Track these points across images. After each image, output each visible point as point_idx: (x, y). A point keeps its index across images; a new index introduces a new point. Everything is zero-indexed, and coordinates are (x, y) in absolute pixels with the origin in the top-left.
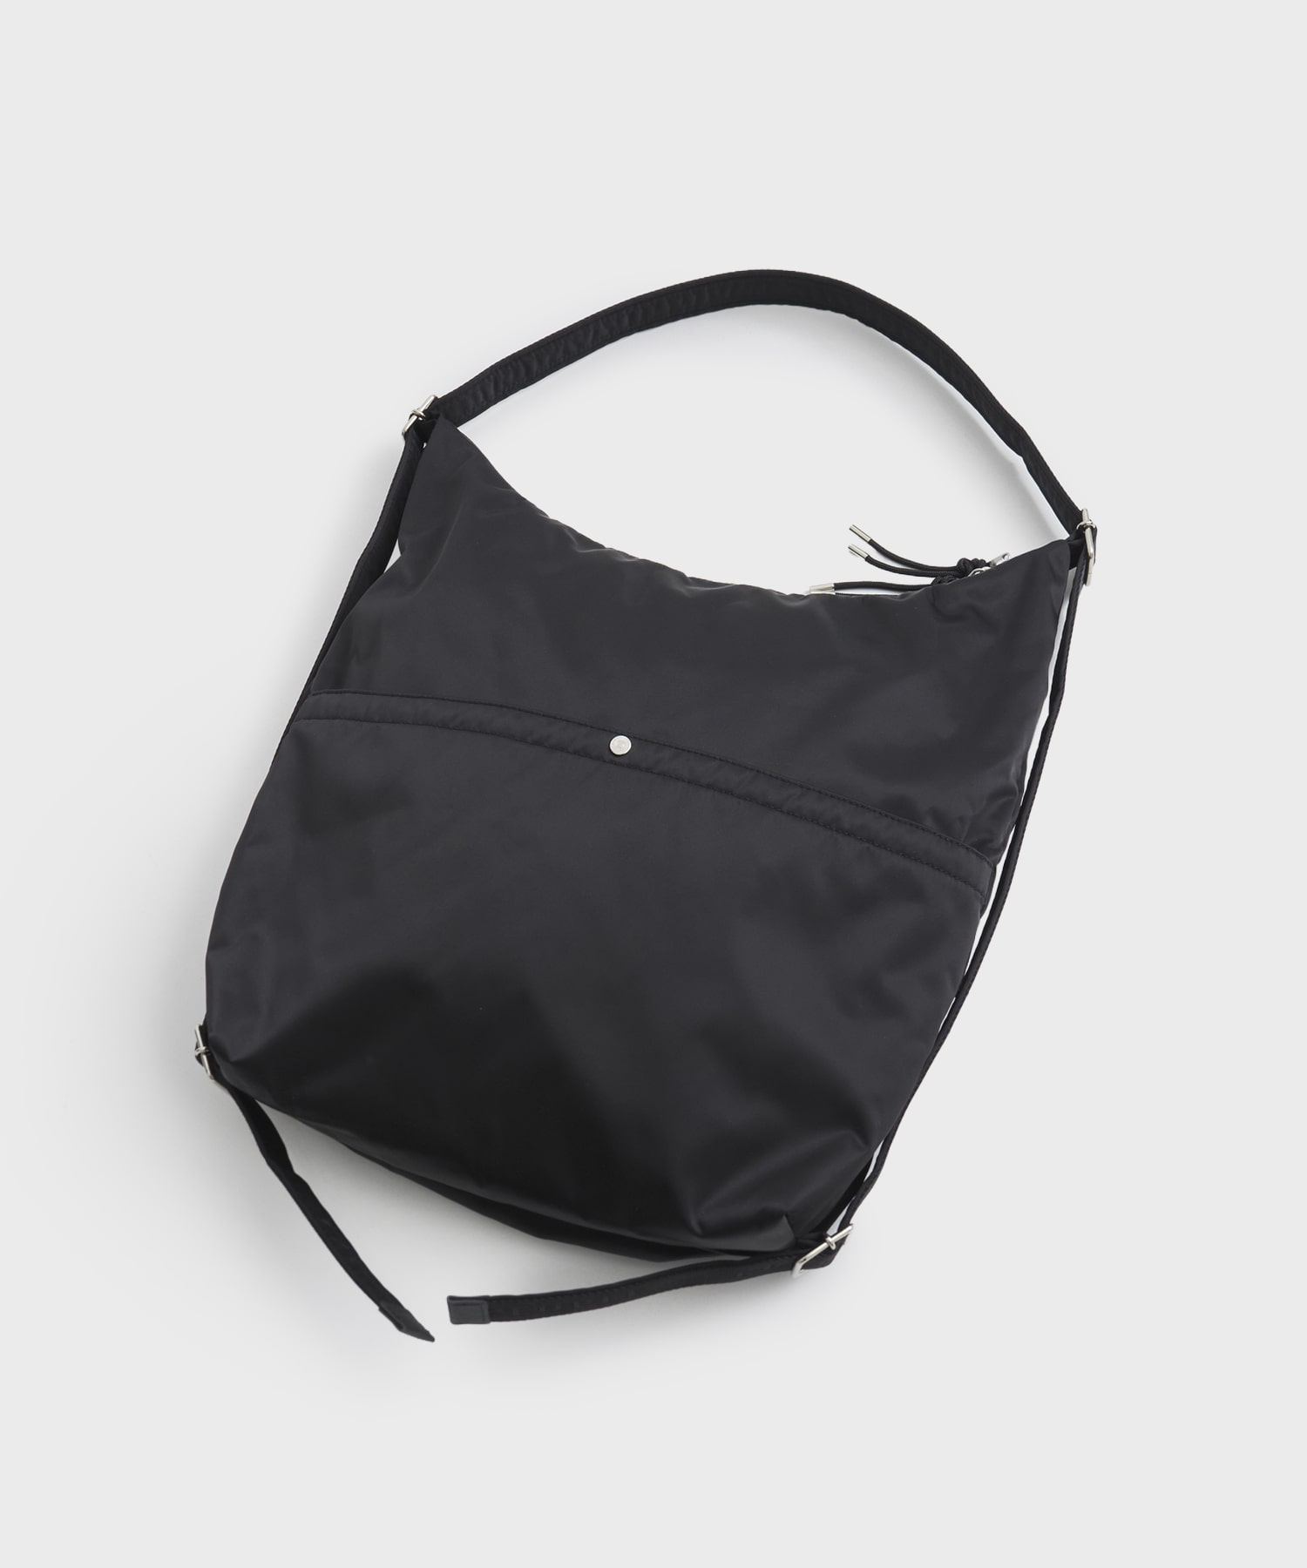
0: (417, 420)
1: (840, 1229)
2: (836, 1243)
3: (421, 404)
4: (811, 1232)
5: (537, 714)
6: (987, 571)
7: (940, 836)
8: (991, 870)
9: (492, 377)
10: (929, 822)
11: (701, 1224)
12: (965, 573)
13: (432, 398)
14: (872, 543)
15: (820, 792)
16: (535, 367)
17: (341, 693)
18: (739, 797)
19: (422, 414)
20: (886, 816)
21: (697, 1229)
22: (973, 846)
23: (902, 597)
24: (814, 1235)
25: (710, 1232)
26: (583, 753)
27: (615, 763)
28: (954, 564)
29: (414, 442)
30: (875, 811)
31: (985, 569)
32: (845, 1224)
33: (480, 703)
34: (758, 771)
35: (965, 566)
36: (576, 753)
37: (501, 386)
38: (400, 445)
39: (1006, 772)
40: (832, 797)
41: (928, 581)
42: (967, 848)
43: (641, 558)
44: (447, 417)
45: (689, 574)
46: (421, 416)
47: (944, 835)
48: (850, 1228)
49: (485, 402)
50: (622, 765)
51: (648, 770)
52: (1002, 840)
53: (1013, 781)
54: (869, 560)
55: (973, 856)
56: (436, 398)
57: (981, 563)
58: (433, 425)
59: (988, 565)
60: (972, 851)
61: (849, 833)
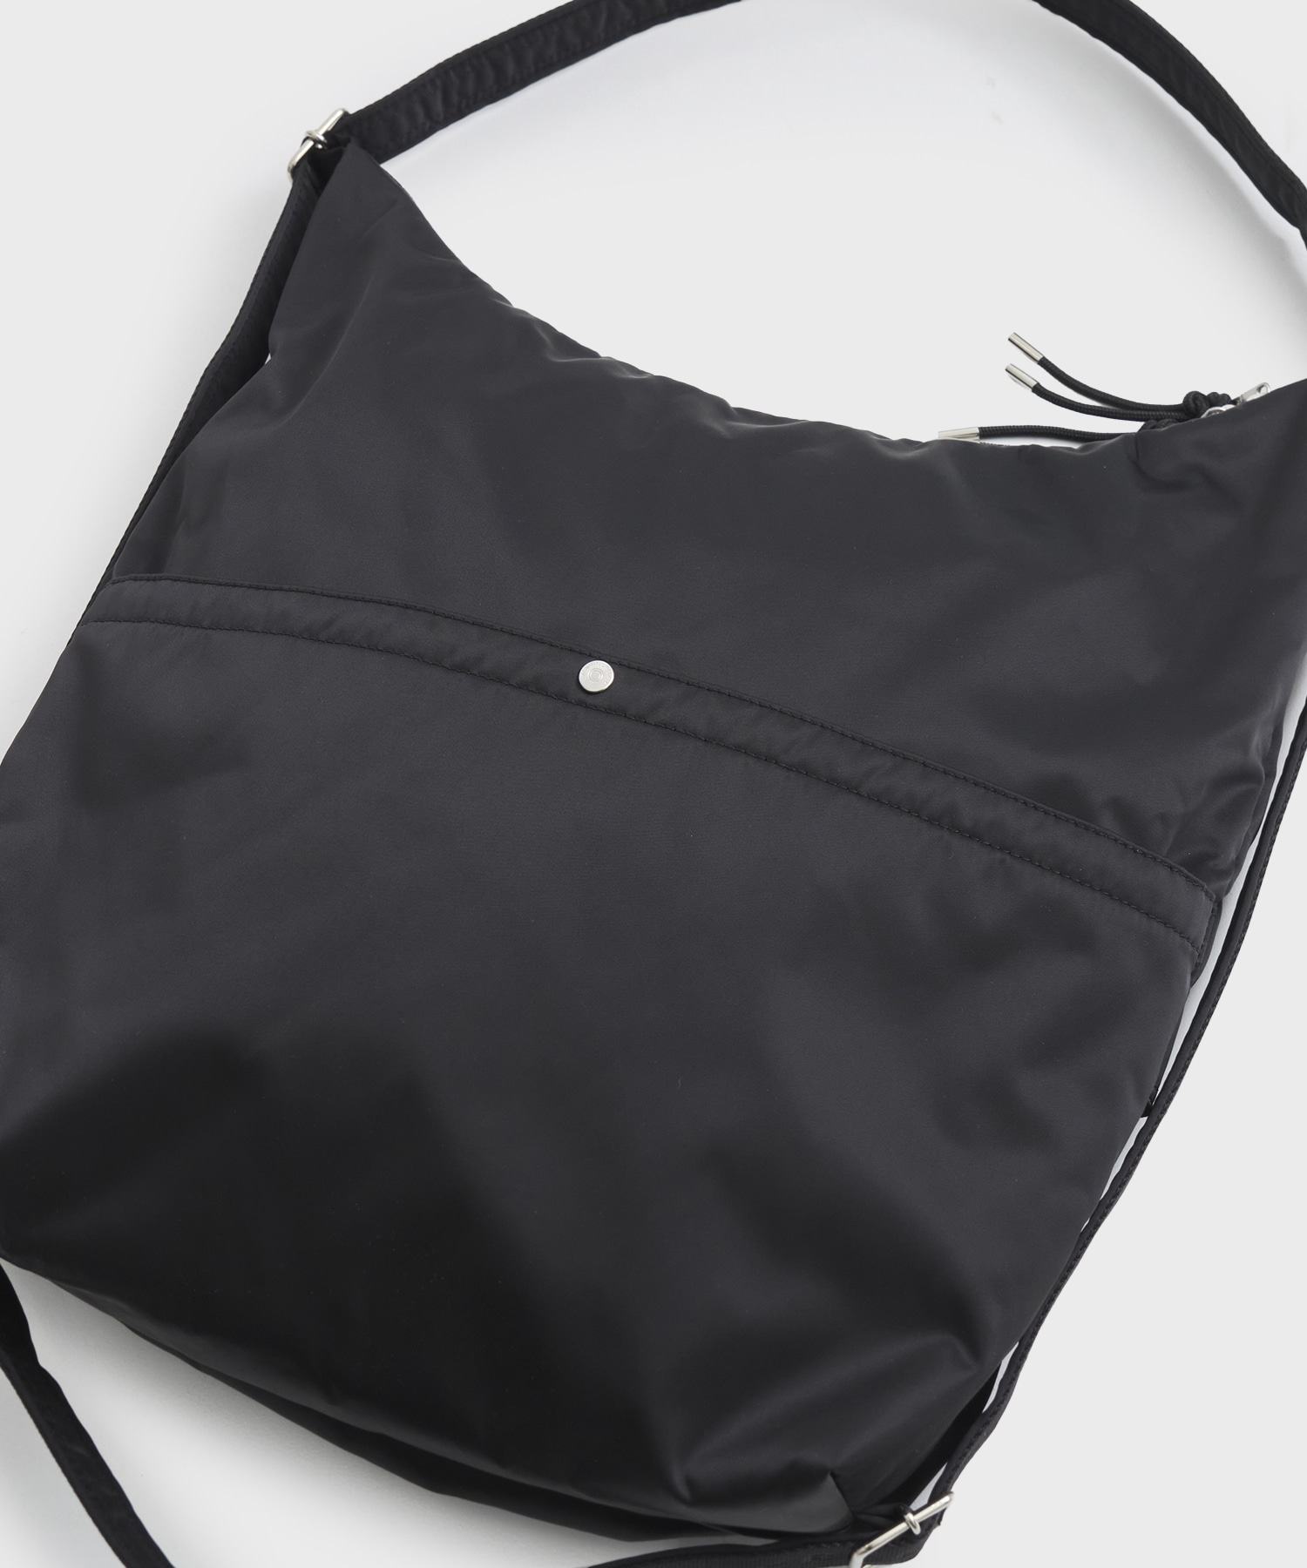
0: (313, 149)
1: (933, 1500)
2: (921, 1524)
3: (322, 123)
4: (882, 1502)
5: (463, 621)
6: (1228, 411)
7: (1126, 845)
8: (1211, 906)
9: (438, 82)
10: (1108, 822)
11: (691, 1483)
12: (1197, 414)
13: (340, 113)
14: (1045, 363)
15: (924, 764)
16: (511, 68)
17: (154, 580)
18: (789, 768)
19: (322, 138)
20: (1036, 808)
21: (684, 1491)
22: (1182, 866)
23: (1081, 450)
24: (885, 1508)
25: (703, 1496)
26: (536, 687)
27: (586, 706)
28: (1179, 400)
29: (307, 183)
30: (1016, 799)
31: (1225, 408)
32: (942, 1491)
33: (371, 601)
34: (822, 726)
35: (1195, 404)
36: (523, 686)
37: (455, 98)
38: (286, 185)
39: (1243, 743)
40: (945, 772)
41: (1133, 427)
42: (1171, 868)
43: (656, 373)
44: (365, 145)
45: (734, 403)
46: (320, 142)
47: (1132, 844)
48: (946, 1499)
49: (428, 125)
50: (596, 708)
51: (641, 719)
52: (1233, 856)
53: (1255, 758)
54: (1039, 390)
55: (1181, 881)
56: (346, 114)
57: (1225, 399)
58: (338, 156)
59: (1234, 402)
60: (1180, 872)
61: (973, 835)
